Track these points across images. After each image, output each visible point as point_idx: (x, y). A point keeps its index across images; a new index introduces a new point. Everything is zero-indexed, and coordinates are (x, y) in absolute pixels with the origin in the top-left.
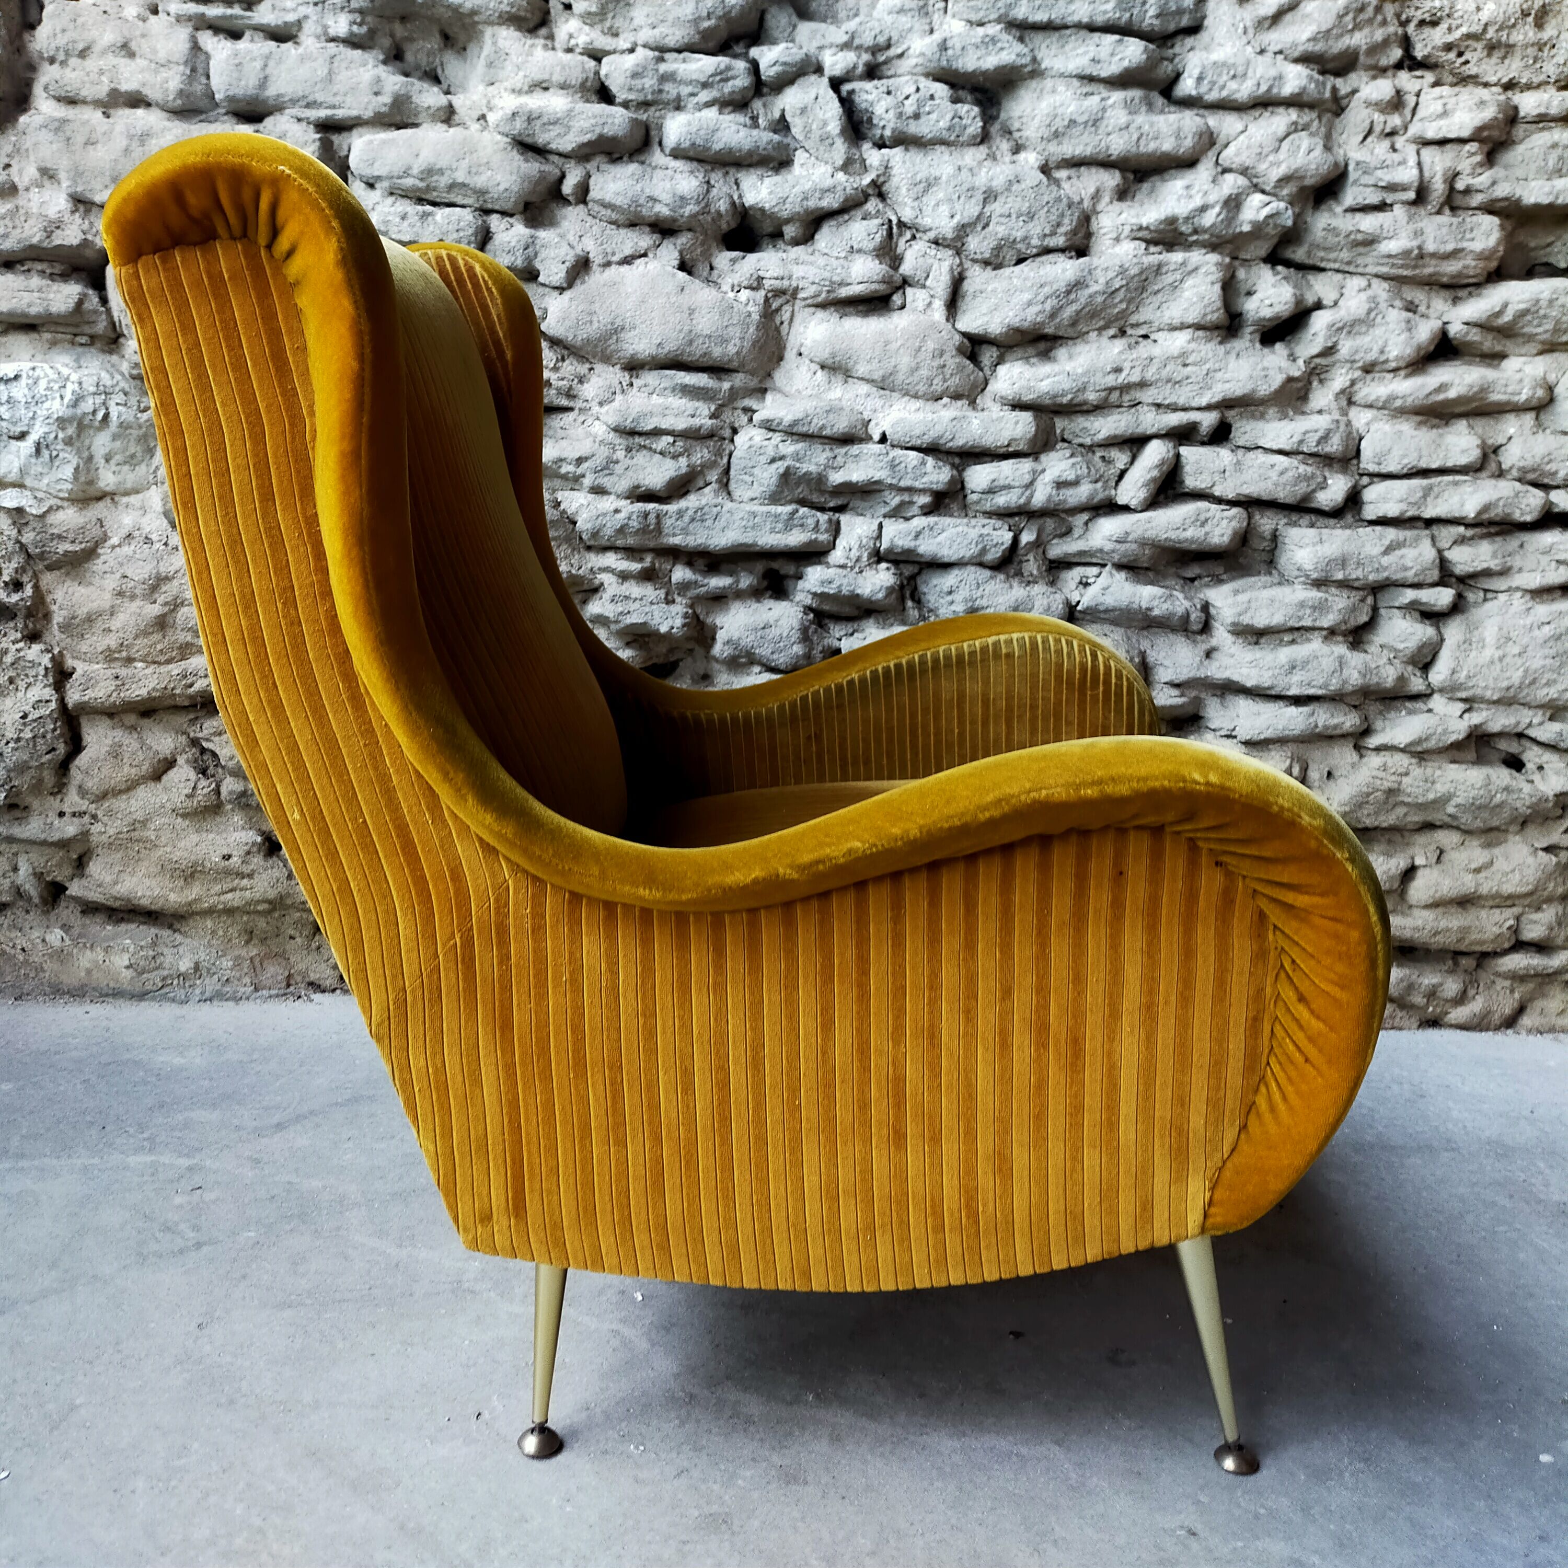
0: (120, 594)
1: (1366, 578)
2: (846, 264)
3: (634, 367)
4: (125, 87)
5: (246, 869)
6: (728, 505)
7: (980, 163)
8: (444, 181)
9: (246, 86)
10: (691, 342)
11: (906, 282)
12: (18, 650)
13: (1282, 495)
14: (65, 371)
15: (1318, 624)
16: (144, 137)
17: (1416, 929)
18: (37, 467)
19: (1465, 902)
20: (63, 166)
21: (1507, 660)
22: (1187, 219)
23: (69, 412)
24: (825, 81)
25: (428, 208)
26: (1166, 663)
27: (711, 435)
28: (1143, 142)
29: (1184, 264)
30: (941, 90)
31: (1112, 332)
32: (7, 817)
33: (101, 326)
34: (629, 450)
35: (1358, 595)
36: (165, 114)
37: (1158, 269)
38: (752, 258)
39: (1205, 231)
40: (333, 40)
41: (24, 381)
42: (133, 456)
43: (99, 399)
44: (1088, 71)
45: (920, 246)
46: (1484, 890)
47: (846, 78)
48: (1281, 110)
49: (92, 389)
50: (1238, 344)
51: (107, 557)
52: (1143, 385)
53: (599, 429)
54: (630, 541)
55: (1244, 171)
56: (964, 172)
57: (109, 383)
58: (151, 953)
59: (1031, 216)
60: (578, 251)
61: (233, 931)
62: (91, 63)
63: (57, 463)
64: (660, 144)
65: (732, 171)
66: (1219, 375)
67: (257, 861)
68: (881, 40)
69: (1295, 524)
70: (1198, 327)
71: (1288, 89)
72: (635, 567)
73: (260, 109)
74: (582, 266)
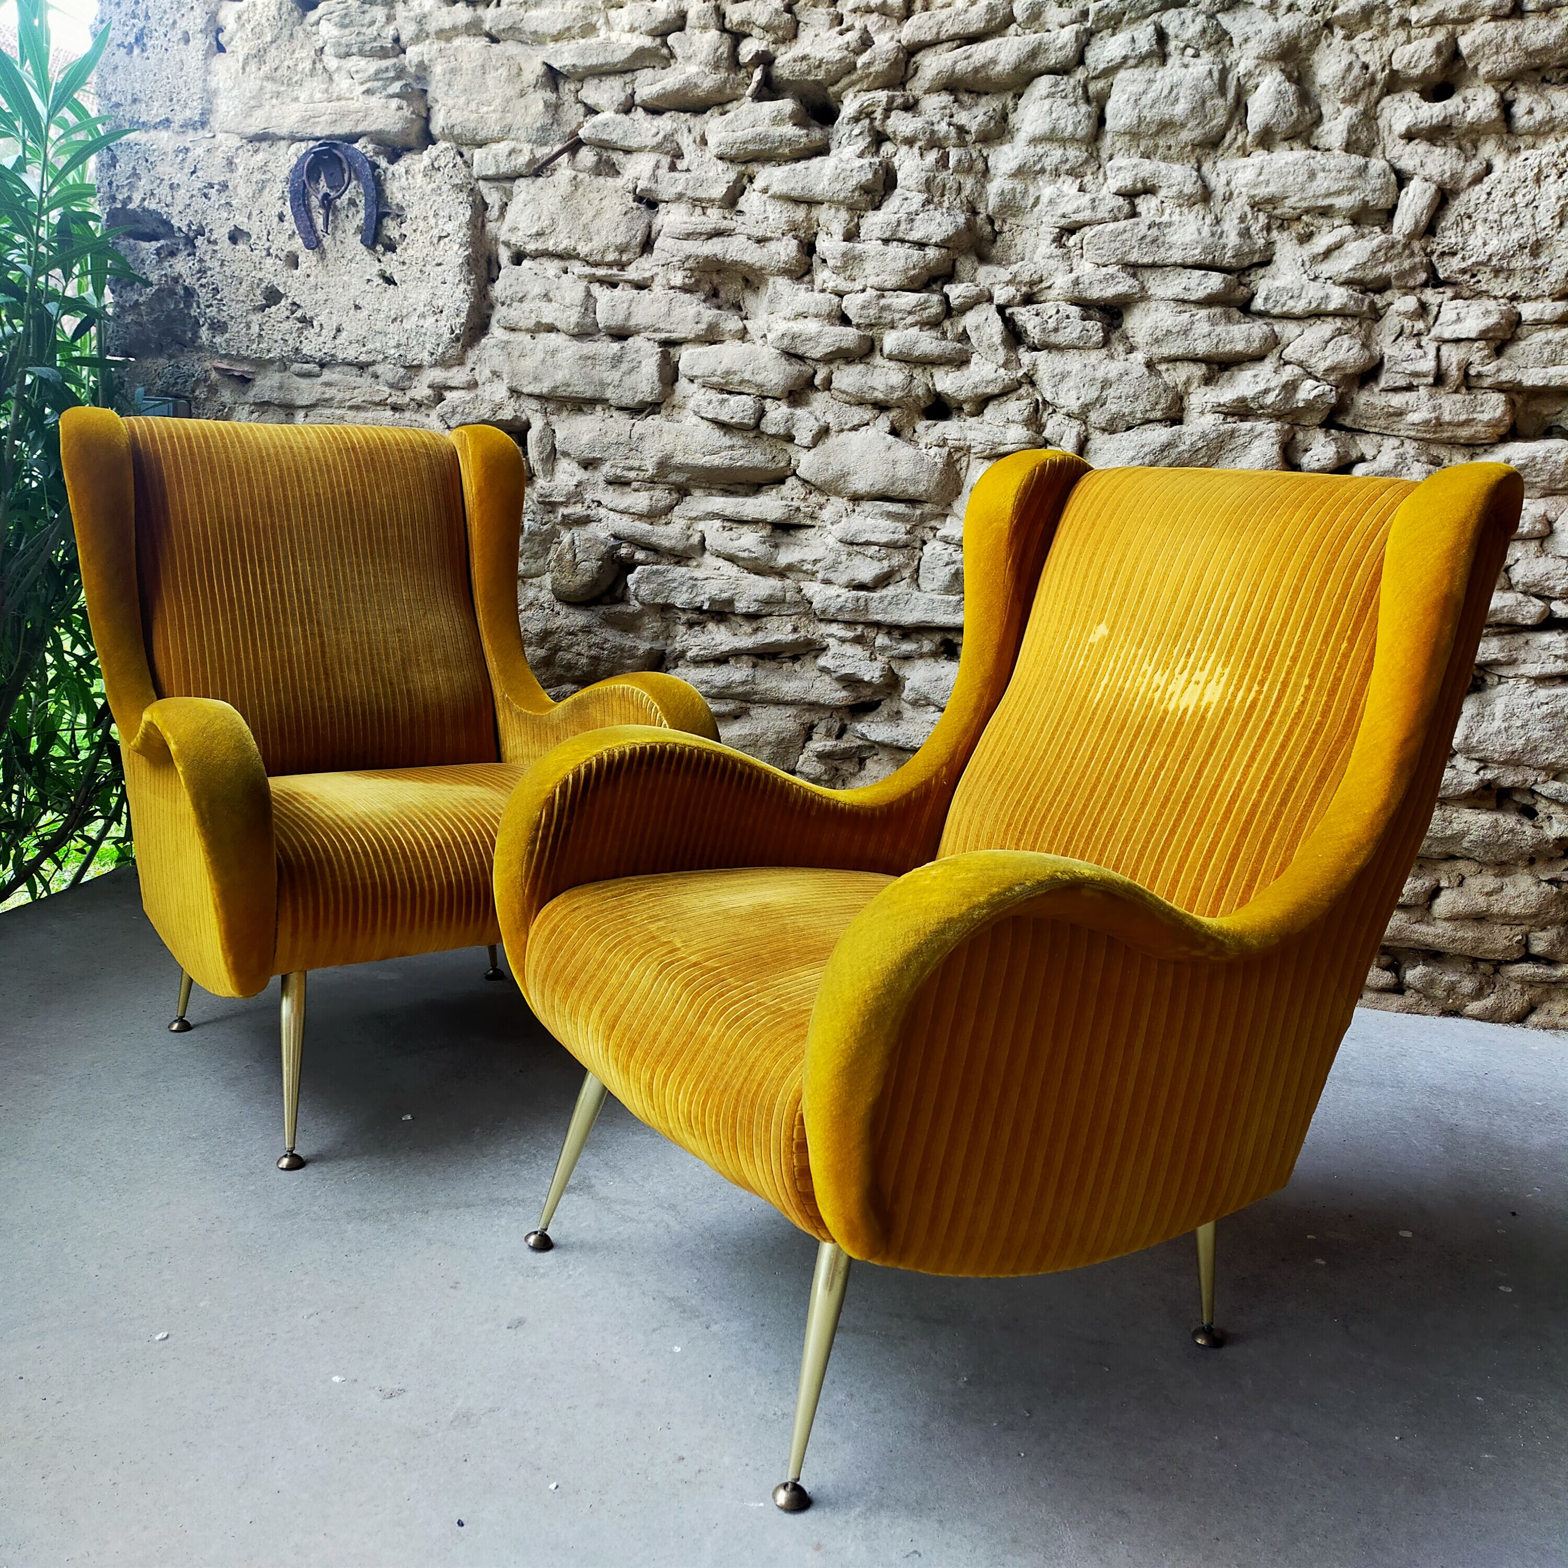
2: (1003, 430)
3: (856, 499)
4: (544, 321)
6: (916, 594)
7: (1100, 362)
8: (736, 378)
9: (617, 320)
10: (893, 484)
11: (1047, 442)
16: (554, 353)
17: (1437, 936)
19: (1480, 918)
20: (505, 370)
21: (1513, 730)
22: (1253, 399)
24: (994, 306)
25: (726, 396)
27: (906, 546)
28: (1221, 345)
29: (1252, 430)
30: (1075, 311)
34: (849, 554)
36: (568, 338)
37: (1232, 434)
38: (941, 424)
39: (1268, 407)
40: (673, 288)
42: (536, 553)
44: (1181, 297)
45: (1058, 417)
46: (1495, 909)
47: (1009, 305)
48: (1330, 319)
53: (831, 541)
54: (847, 617)
55: (1300, 364)
56: (1089, 368)
59: (1136, 397)
60: (822, 423)
62: (526, 306)
64: (881, 350)
65: (929, 367)
68: (1035, 277)
71: (1331, 307)
72: (850, 634)
73: (626, 333)
74: (824, 432)
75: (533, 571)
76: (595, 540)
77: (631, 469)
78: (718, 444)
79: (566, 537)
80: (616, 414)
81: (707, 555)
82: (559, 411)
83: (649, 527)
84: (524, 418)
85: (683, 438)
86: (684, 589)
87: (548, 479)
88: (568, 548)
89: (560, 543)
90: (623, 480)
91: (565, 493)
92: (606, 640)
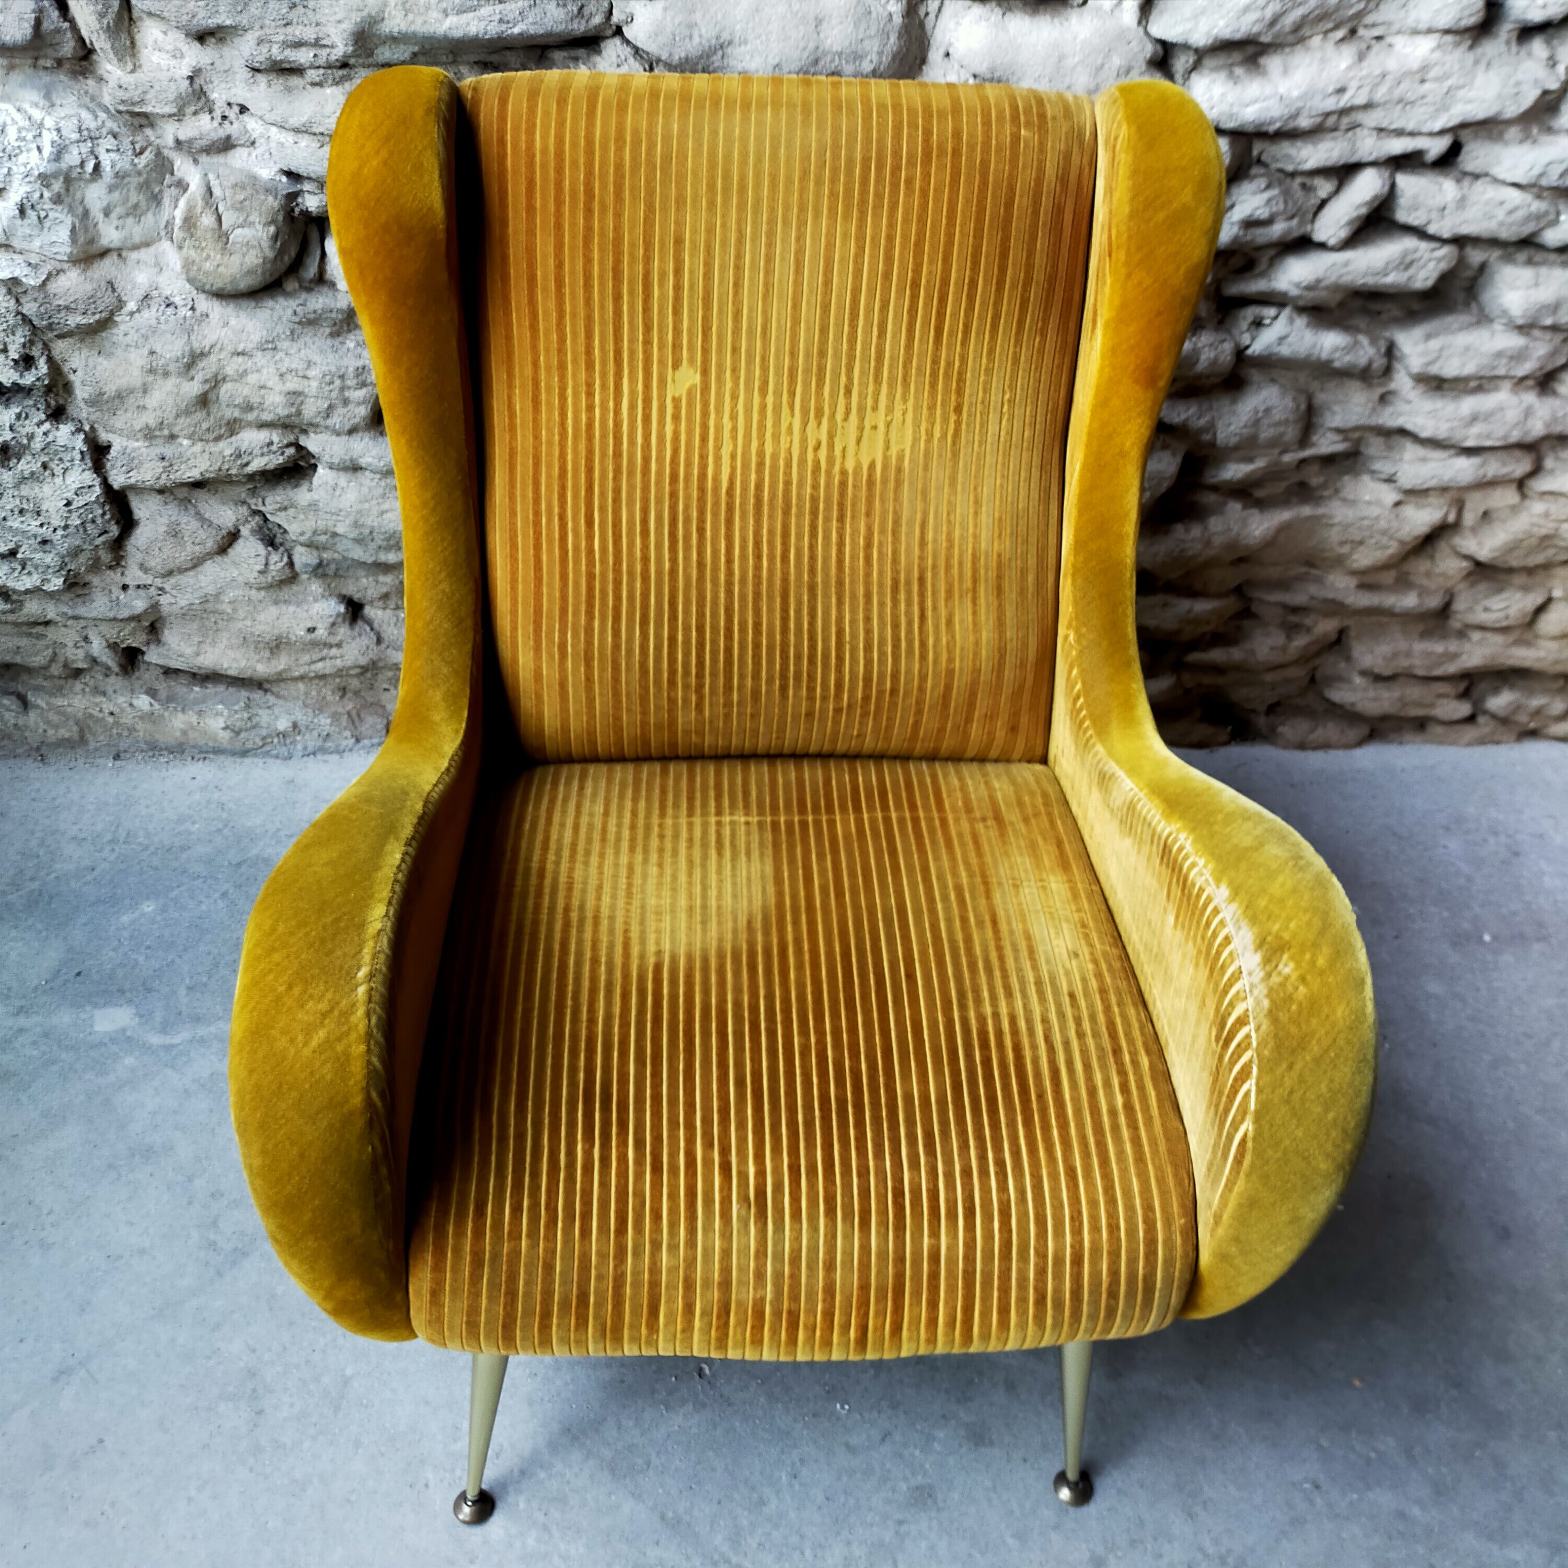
0: (152, 371)
5: (334, 640)
12: (45, 434)
13: (1504, 234)
15: (1512, 373)
18: (24, 228)
23: (52, 167)
26: (1335, 406)
31: (1340, 34)
32: (68, 596)
33: (68, 48)
35: (1560, 337)
42: (136, 206)
43: (85, 148)
49: (75, 136)
50: (1493, 47)
51: (124, 326)
52: (1368, 106)
57: (93, 125)
58: (246, 715)
61: (327, 692)
63: (47, 224)
66: (1461, 93)
67: (343, 631)
69: (1510, 261)
70: (1448, 31)
75: (137, 239)
76: (251, 182)
77: (298, 45)
79: (190, 175)
87: (130, 66)
88: (200, 203)
89: (182, 186)
90: (287, 66)
91: (171, 97)
92: (310, 364)
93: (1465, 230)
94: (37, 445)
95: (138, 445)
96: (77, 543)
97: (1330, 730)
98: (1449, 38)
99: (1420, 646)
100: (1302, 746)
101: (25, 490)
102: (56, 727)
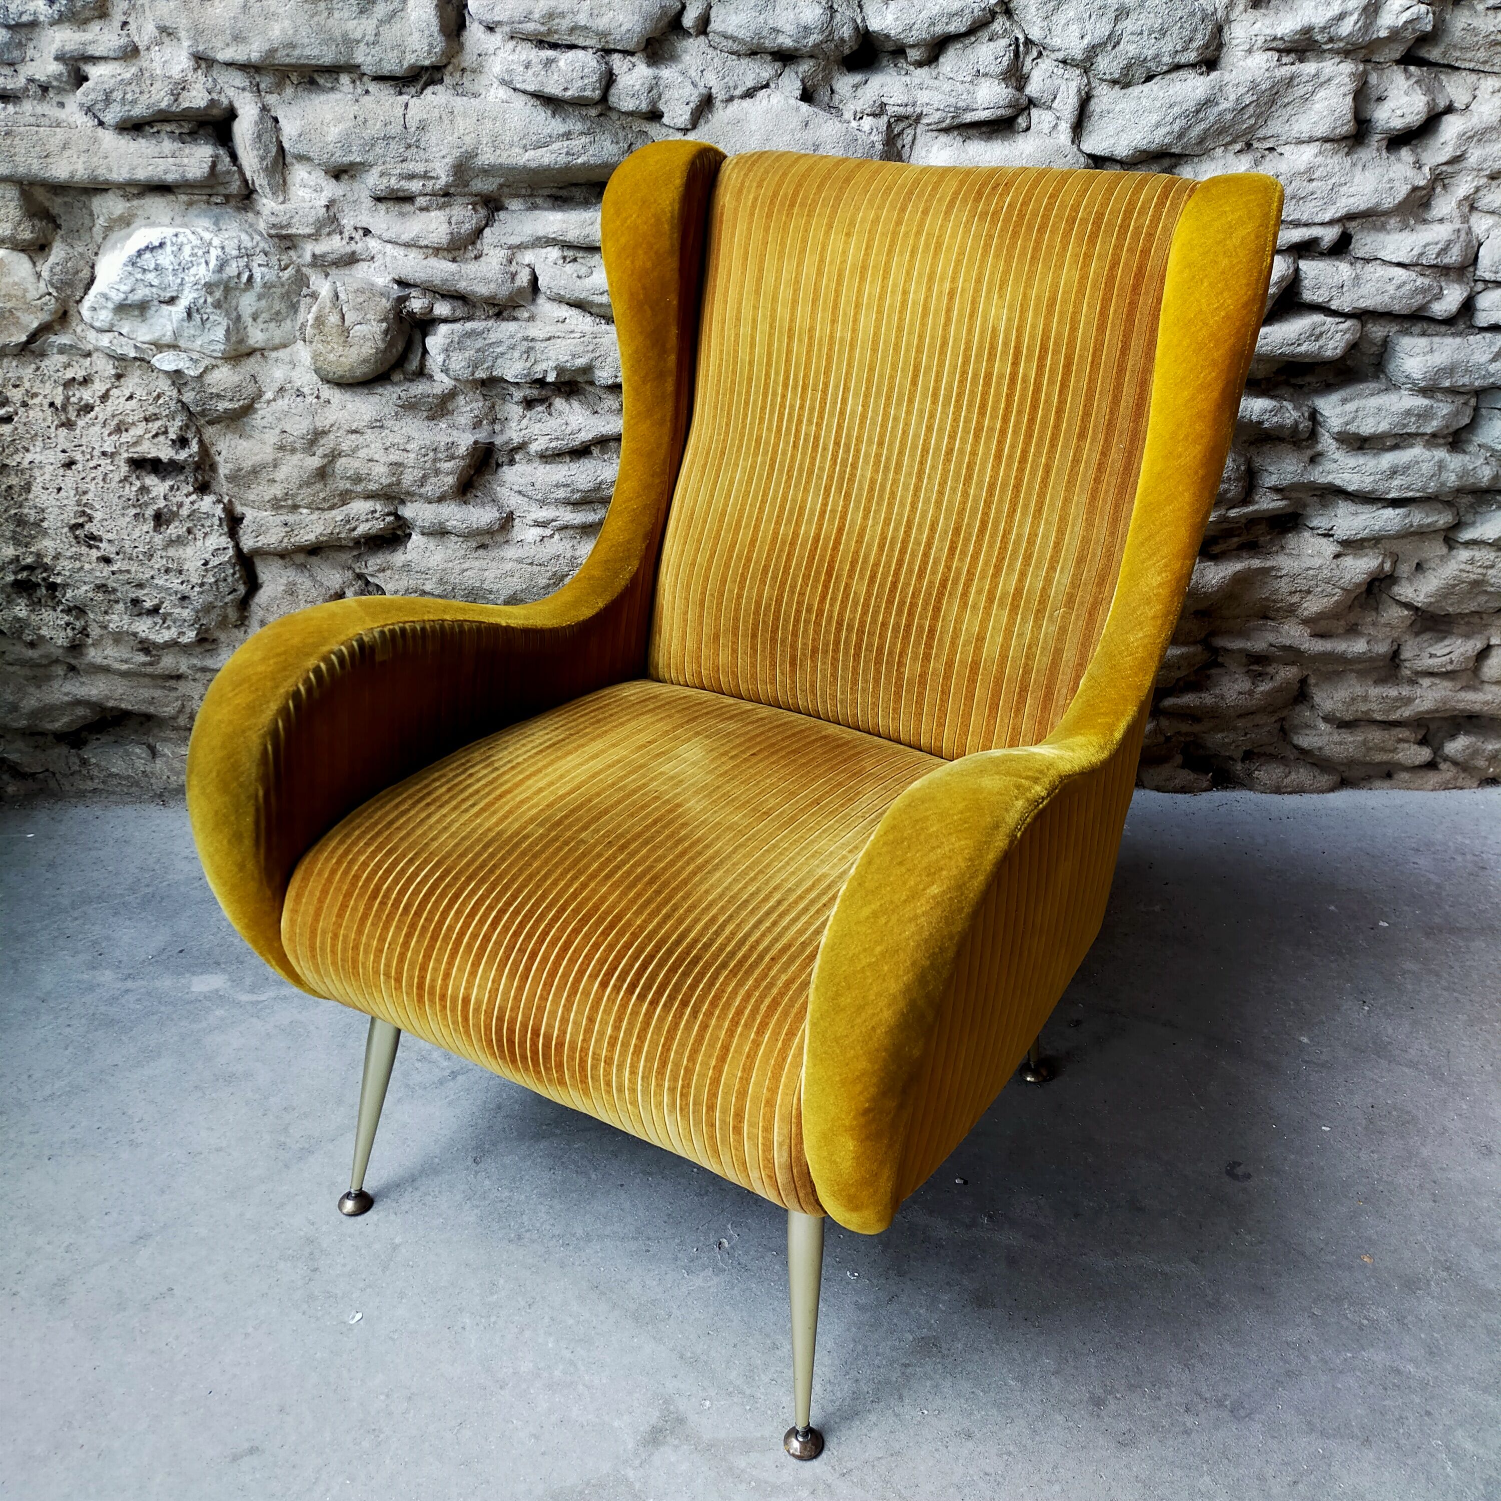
0: (282, 448)
1: (1472, 384)
2: (971, 88)
8: (565, 24)
11: (1032, 103)
12: (192, 503)
13: (1397, 308)
14: (207, 236)
15: (1421, 430)
17: (1486, 703)
18: (190, 330)
20: (182, 23)
22: (1323, 28)
23: (215, 278)
25: (550, 53)
26: (1271, 469)
29: (1317, 75)
31: (1238, 147)
32: (198, 650)
33: (235, 186)
35: (1460, 400)
37: (1290, 82)
38: (875, 82)
39: (1341, 39)
41: (169, 248)
42: (278, 313)
43: (242, 262)
45: (1046, 65)
49: (235, 253)
50: (1365, 154)
51: (264, 414)
57: (249, 245)
59: (1163, 32)
60: (704, 91)
63: (208, 326)
66: (1344, 189)
69: (1407, 333)
70: (1326, 140)
74: (706, 104)
75: (277, 341)
76: (369, 290)
77: (411, 177)
78: (548, 131)
79: (322, 286)
80: (373, 87)
81: (541, 300)
82: (278, 87)
83: (453, 267)
84: (225, 102)
85: (488, 124)
86: (517, 354)
87: (281, 199)
88: (329, 304)
89: (314, 296)
90: (401, 194)
91: (311, 220)
92: (409, 439)
93: (1363, 304)
94: (185, 512)
95: (266, 515)
96: (211, 599)
97: (1302, 775)
98: (1328, 146)
99: (1375, 691)
100: (1278, 790)
101: (171, 552)
102: (178, 774)
